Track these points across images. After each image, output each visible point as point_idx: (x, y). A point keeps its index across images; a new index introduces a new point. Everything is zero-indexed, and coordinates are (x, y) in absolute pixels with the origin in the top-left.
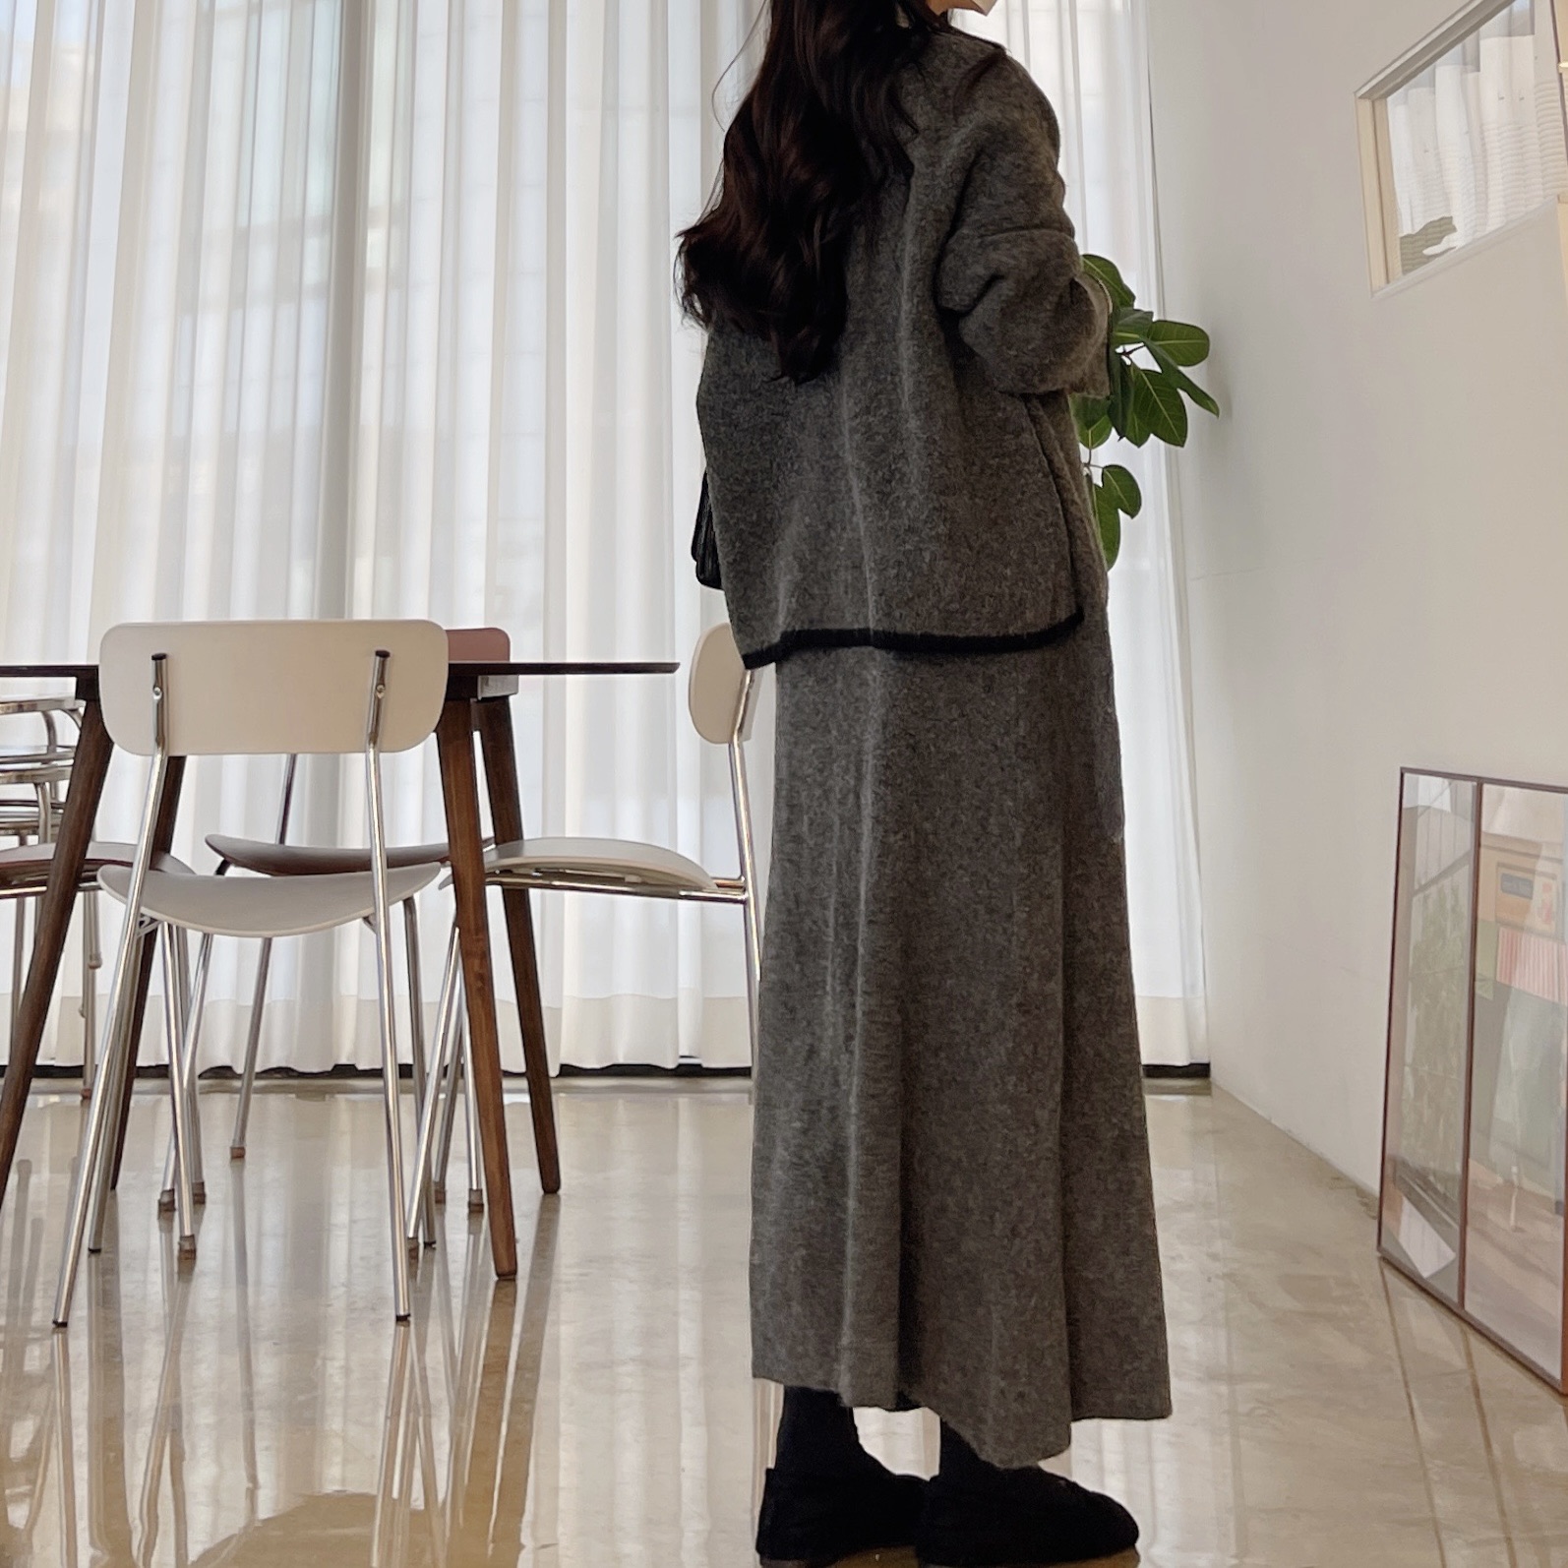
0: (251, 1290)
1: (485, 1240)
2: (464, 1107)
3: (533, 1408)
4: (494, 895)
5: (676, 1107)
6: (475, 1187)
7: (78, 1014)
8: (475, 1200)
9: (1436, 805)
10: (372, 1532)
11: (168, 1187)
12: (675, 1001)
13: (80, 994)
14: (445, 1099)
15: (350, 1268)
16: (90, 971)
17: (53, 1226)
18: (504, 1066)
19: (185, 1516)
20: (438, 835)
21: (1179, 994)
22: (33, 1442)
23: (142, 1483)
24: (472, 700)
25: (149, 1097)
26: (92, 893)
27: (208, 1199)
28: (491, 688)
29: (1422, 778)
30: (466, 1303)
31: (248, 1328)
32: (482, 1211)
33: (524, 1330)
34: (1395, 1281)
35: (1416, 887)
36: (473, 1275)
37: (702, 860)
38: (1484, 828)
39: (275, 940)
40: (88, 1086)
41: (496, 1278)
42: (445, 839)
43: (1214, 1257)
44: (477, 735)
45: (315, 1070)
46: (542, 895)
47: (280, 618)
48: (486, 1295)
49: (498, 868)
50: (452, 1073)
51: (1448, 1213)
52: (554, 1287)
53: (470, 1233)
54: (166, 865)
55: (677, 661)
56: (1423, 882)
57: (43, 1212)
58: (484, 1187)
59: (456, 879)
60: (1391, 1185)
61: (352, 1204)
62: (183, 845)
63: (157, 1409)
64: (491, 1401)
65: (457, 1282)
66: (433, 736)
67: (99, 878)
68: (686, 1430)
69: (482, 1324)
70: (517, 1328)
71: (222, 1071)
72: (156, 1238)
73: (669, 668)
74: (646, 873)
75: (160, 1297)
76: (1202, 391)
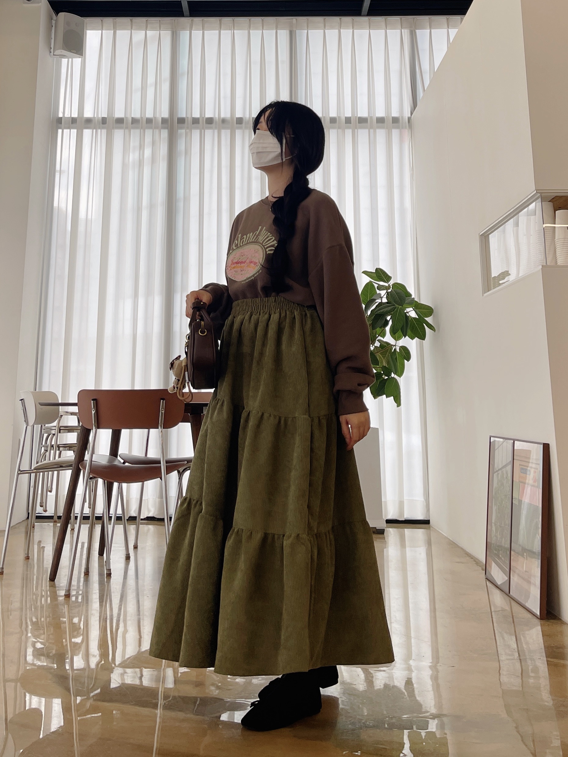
35: (495, 471)
76: (430, 324)
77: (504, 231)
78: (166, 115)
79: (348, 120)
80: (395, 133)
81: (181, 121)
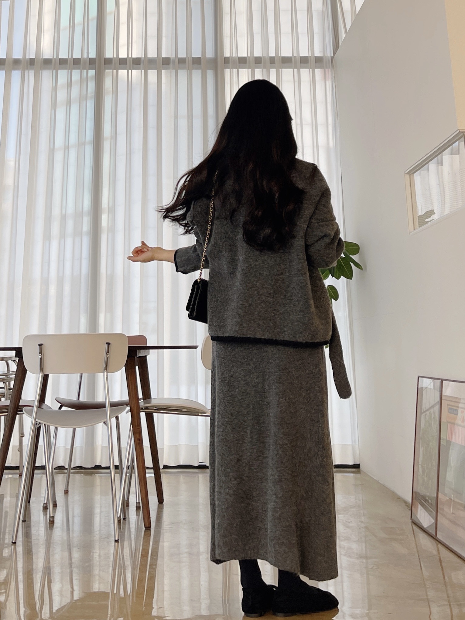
0: (71, 532)
1: (141, 517)
2: (134, 478)
3: (156, 567)
4: (143, 415)
5: (198, 477)
6: (138, 502)
7: (18, 451)
8: (138, 505)
9: (429, 387)
10: (109, 603)
11: (46, 502)
12: (198, 446)
13: (18, 445)
14: (129, 476)
15: (100, 525)
16: (21, 438)
17: (11, 514)
18: (146, 465)
19: (52, 599)
20: (126, 397)
21: (350, 443)
22: (5, 577)
23: (39, 589)
24: (136, 357)
25: (39, 475)
26: (21, 415)
27: (57, 506)
28: (141, 353)
29: (425, 379)
30: (136, 536)
31: (70, 544)
32: (140, 509)
33: (153, 544)
34: (415, 528)
35: (423, 411)
36: (138, 528)
37: (206, 405)
38: (443, 394)
39: (77, 429)
40: (21, 472)
41: (144, 529)
42: (128, 399)
43: (362, 522)
44: (137, 367)
45: (90, 467)
46: (158, 416)
47: (76, 332)
48: (142, 534)
49: (144, 407)
50: (131, 468)
51: (431, 508)
52: (162, 531)
53: (136, 515)
54: (43, 406)
55: (197, 345)
56: (425, 410)
57: (8, 510)
58: (141, 501)
59: (131, 410)
60: (415, 500)
61: (101, 507)
62: (49, 401)
63: (43, 568)
64: (143, 565)
65: (133, 530)
66: (124, 367)
67: (23, 410)
68: (202, 573)
69: (140, 542)
70: (151, 543)
71: (61, 467)
72: (42, 517)
73: (195, 347)
74: (189, 409)
75: (44, 535)
76: (357, 263)
77: (428, 170)
78: (93, 55)
79: (272, 60)
80: (318, 72)
81: (108, 61)
